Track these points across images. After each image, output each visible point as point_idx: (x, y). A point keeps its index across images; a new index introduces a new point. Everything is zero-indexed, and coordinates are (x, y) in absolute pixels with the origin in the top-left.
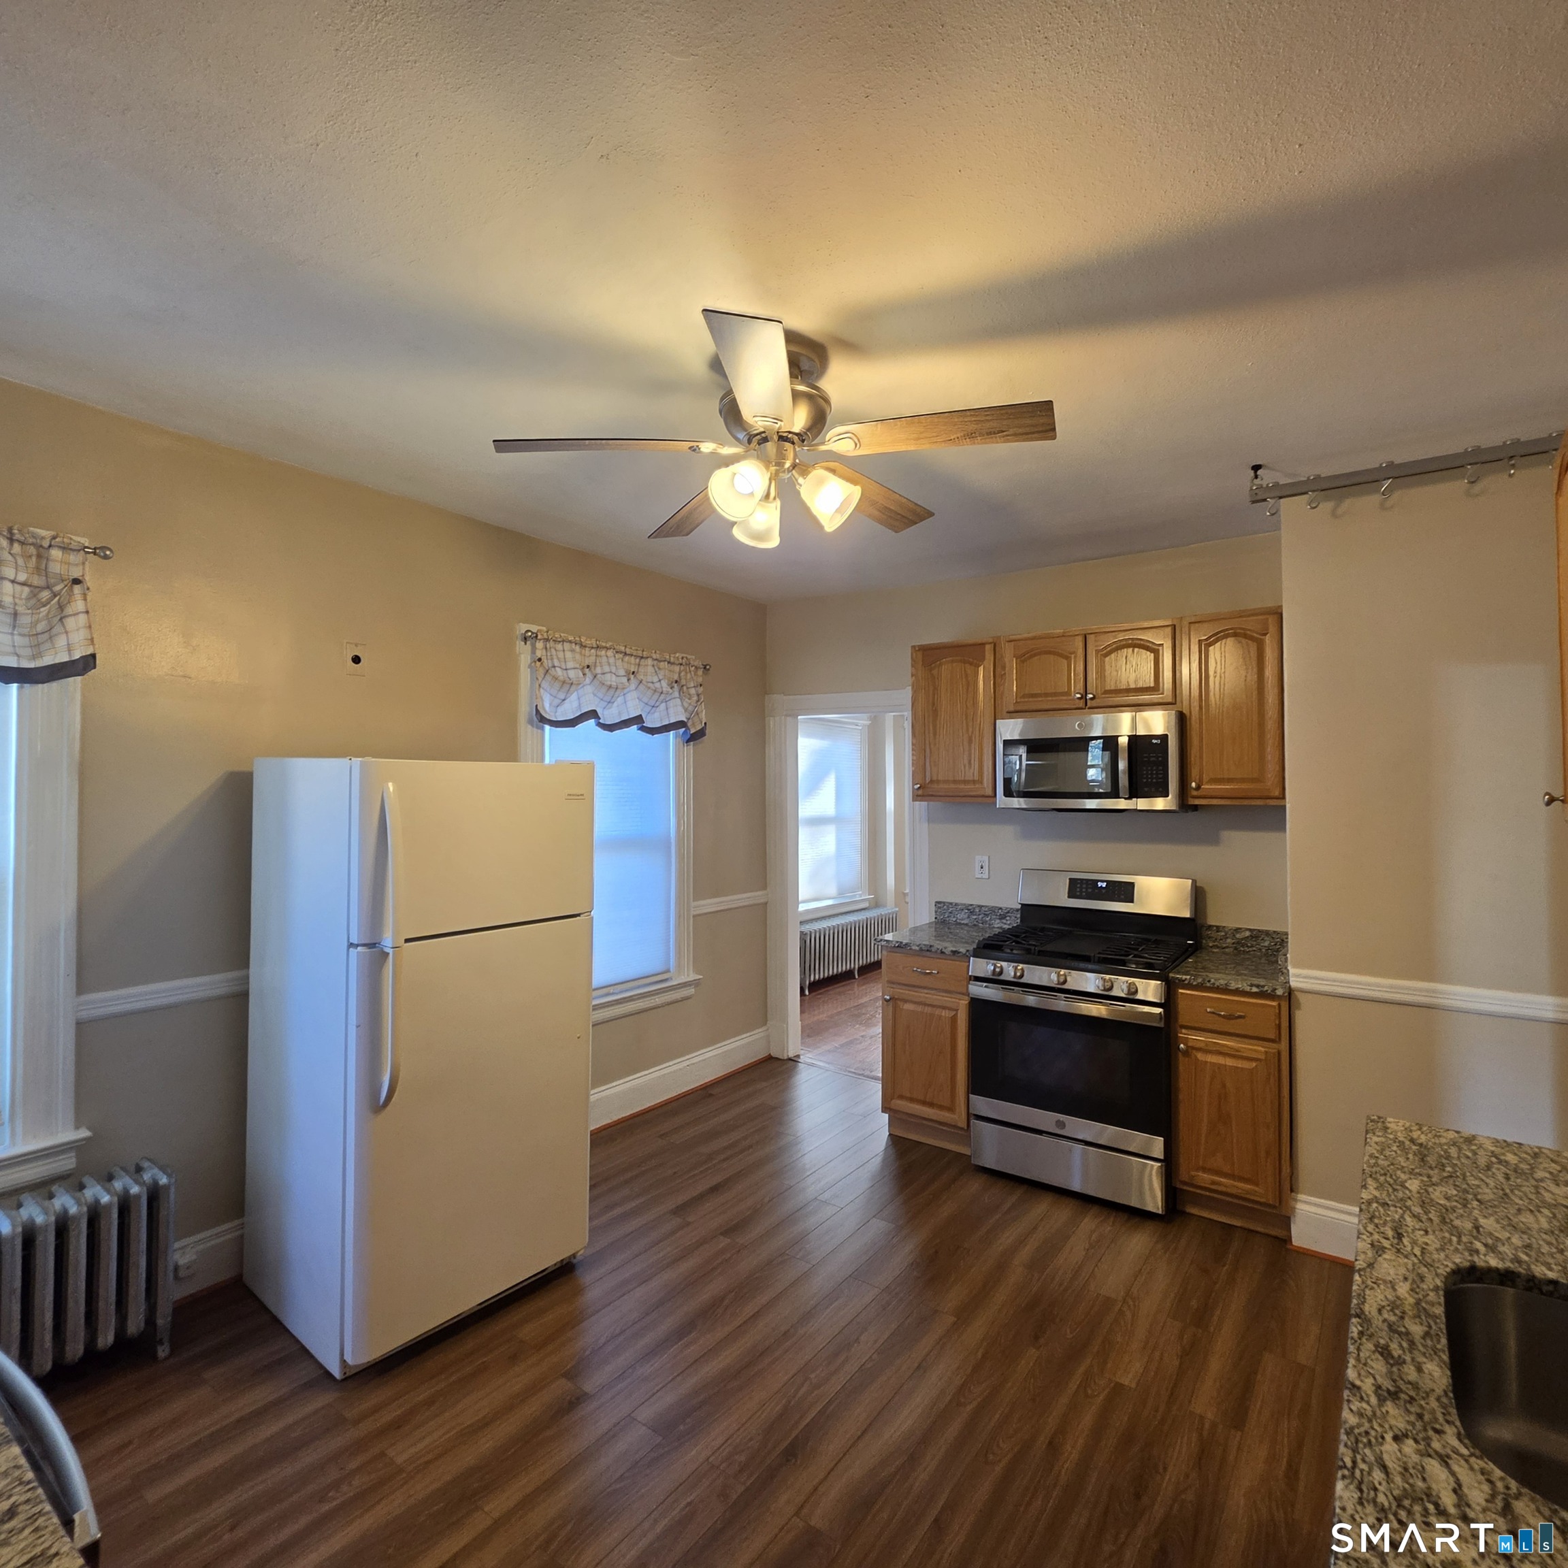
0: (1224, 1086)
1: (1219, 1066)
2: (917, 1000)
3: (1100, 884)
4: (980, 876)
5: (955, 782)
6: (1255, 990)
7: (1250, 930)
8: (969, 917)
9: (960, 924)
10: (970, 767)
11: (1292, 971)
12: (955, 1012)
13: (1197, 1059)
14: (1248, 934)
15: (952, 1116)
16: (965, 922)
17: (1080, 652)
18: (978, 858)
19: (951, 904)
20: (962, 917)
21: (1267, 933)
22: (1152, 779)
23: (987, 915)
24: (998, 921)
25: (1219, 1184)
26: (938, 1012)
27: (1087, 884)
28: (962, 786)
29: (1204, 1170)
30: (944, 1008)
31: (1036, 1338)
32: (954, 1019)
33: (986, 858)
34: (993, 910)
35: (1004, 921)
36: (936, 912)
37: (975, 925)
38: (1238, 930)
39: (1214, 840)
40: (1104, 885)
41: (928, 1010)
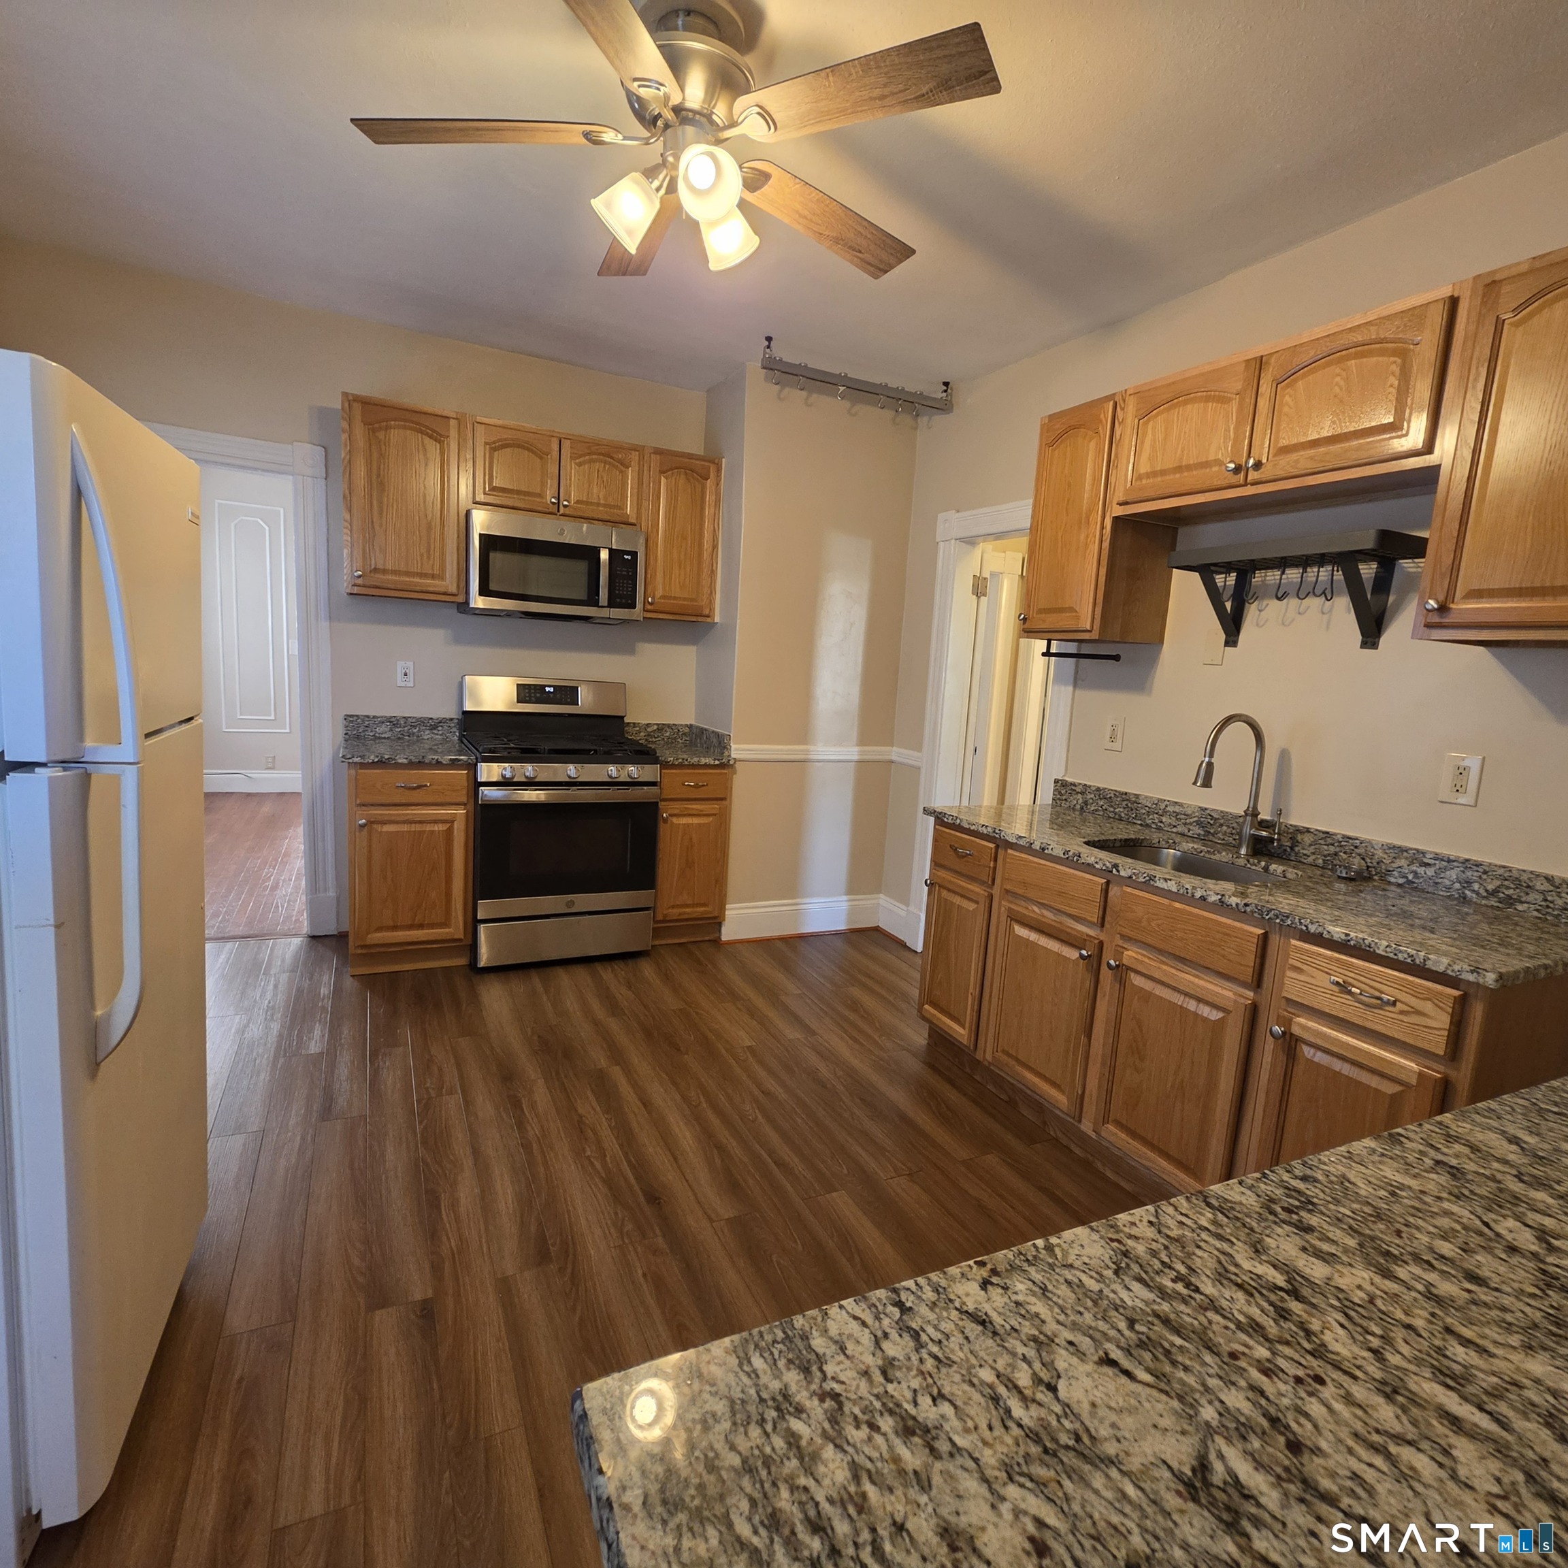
0: (691, 839)
1: (688, 825)
2: (402, 818)
3: (547, 689)
4: (403, 684)
5: (408, 574)
6: (717, 762)
7: (657, 724)
8: (391, 730)
9: (380, 738)
10: (429, 558)
11: (733, 746)
12: (448, 825)
13: (672, 822)
14: (655, 727)
15: (447, 930)
16: (386, 736)
17: (555, 453)
18: (400, 664)
19: (368, 717)
20: (382, 730)
21: (669, 726)
22: (623, 590)
23: (415, 727)
24: (427, 732)
25: (684, 913)
26: (428, 828)
27: (535, 689)
28: (418, 580)
29: (673, 907)
30: (435, 822)
31: (679, 1050)
32: (449, 832)
33: (410, 664)
34: (421, 722)
35: (436, 732)
36: (346, 727)
37: (399, 738)
38: (648, 725)
39: (629, 650)
40: (552, 690)
41: (417, 828)
